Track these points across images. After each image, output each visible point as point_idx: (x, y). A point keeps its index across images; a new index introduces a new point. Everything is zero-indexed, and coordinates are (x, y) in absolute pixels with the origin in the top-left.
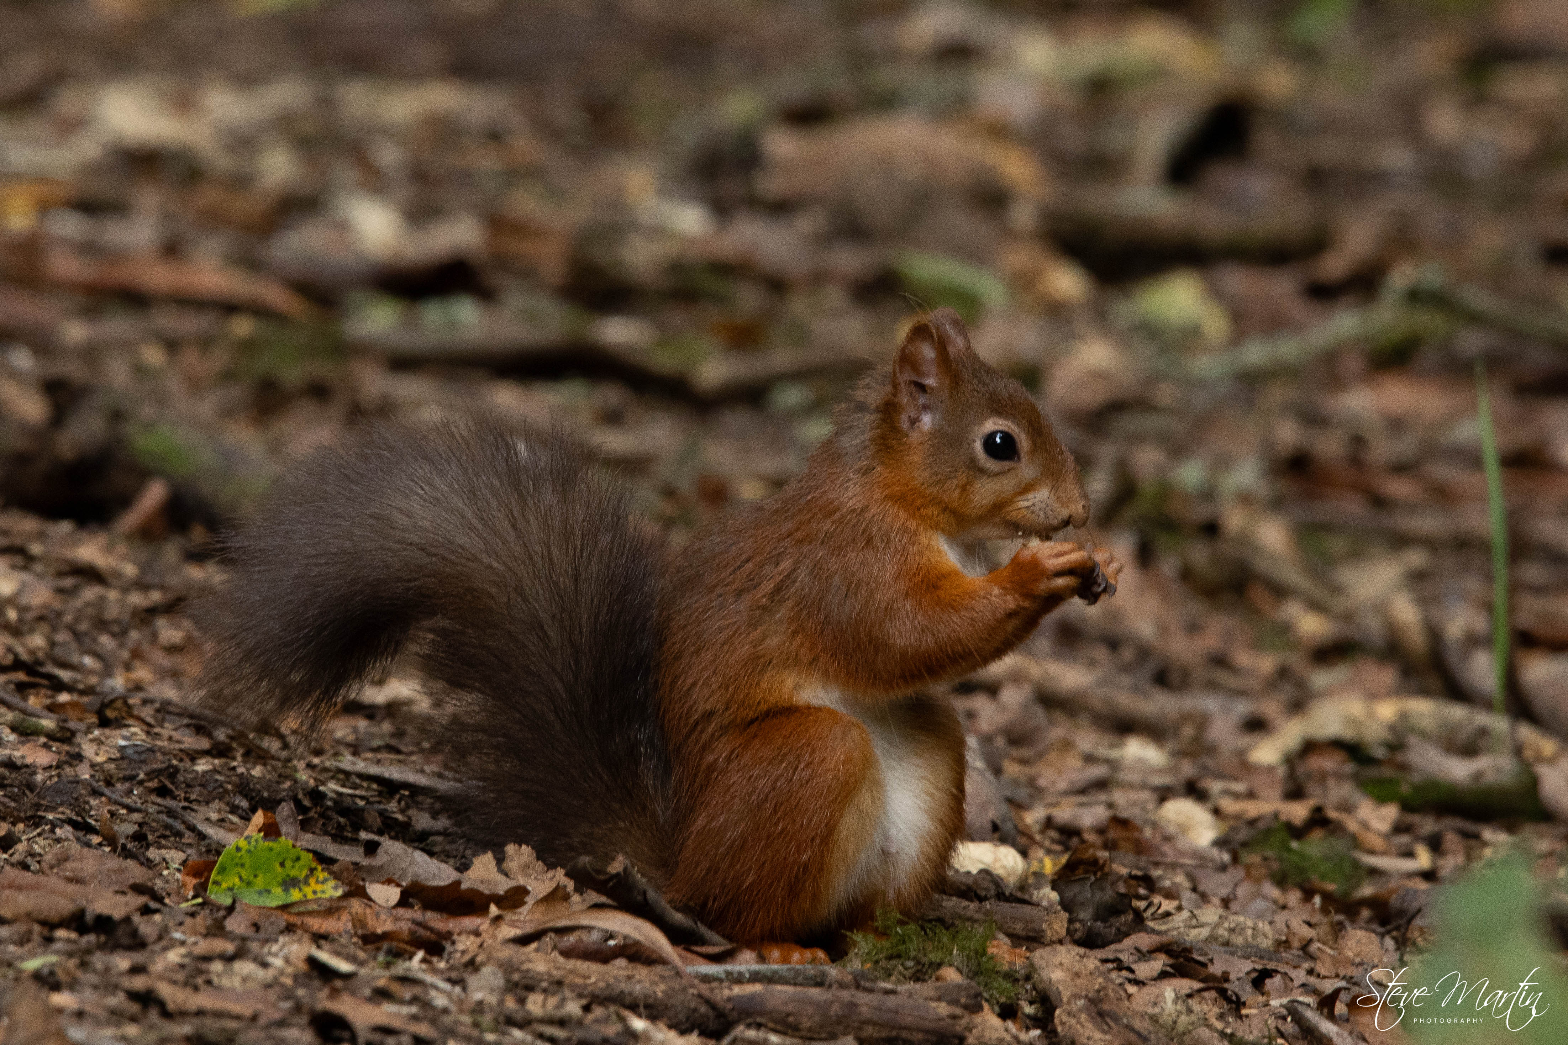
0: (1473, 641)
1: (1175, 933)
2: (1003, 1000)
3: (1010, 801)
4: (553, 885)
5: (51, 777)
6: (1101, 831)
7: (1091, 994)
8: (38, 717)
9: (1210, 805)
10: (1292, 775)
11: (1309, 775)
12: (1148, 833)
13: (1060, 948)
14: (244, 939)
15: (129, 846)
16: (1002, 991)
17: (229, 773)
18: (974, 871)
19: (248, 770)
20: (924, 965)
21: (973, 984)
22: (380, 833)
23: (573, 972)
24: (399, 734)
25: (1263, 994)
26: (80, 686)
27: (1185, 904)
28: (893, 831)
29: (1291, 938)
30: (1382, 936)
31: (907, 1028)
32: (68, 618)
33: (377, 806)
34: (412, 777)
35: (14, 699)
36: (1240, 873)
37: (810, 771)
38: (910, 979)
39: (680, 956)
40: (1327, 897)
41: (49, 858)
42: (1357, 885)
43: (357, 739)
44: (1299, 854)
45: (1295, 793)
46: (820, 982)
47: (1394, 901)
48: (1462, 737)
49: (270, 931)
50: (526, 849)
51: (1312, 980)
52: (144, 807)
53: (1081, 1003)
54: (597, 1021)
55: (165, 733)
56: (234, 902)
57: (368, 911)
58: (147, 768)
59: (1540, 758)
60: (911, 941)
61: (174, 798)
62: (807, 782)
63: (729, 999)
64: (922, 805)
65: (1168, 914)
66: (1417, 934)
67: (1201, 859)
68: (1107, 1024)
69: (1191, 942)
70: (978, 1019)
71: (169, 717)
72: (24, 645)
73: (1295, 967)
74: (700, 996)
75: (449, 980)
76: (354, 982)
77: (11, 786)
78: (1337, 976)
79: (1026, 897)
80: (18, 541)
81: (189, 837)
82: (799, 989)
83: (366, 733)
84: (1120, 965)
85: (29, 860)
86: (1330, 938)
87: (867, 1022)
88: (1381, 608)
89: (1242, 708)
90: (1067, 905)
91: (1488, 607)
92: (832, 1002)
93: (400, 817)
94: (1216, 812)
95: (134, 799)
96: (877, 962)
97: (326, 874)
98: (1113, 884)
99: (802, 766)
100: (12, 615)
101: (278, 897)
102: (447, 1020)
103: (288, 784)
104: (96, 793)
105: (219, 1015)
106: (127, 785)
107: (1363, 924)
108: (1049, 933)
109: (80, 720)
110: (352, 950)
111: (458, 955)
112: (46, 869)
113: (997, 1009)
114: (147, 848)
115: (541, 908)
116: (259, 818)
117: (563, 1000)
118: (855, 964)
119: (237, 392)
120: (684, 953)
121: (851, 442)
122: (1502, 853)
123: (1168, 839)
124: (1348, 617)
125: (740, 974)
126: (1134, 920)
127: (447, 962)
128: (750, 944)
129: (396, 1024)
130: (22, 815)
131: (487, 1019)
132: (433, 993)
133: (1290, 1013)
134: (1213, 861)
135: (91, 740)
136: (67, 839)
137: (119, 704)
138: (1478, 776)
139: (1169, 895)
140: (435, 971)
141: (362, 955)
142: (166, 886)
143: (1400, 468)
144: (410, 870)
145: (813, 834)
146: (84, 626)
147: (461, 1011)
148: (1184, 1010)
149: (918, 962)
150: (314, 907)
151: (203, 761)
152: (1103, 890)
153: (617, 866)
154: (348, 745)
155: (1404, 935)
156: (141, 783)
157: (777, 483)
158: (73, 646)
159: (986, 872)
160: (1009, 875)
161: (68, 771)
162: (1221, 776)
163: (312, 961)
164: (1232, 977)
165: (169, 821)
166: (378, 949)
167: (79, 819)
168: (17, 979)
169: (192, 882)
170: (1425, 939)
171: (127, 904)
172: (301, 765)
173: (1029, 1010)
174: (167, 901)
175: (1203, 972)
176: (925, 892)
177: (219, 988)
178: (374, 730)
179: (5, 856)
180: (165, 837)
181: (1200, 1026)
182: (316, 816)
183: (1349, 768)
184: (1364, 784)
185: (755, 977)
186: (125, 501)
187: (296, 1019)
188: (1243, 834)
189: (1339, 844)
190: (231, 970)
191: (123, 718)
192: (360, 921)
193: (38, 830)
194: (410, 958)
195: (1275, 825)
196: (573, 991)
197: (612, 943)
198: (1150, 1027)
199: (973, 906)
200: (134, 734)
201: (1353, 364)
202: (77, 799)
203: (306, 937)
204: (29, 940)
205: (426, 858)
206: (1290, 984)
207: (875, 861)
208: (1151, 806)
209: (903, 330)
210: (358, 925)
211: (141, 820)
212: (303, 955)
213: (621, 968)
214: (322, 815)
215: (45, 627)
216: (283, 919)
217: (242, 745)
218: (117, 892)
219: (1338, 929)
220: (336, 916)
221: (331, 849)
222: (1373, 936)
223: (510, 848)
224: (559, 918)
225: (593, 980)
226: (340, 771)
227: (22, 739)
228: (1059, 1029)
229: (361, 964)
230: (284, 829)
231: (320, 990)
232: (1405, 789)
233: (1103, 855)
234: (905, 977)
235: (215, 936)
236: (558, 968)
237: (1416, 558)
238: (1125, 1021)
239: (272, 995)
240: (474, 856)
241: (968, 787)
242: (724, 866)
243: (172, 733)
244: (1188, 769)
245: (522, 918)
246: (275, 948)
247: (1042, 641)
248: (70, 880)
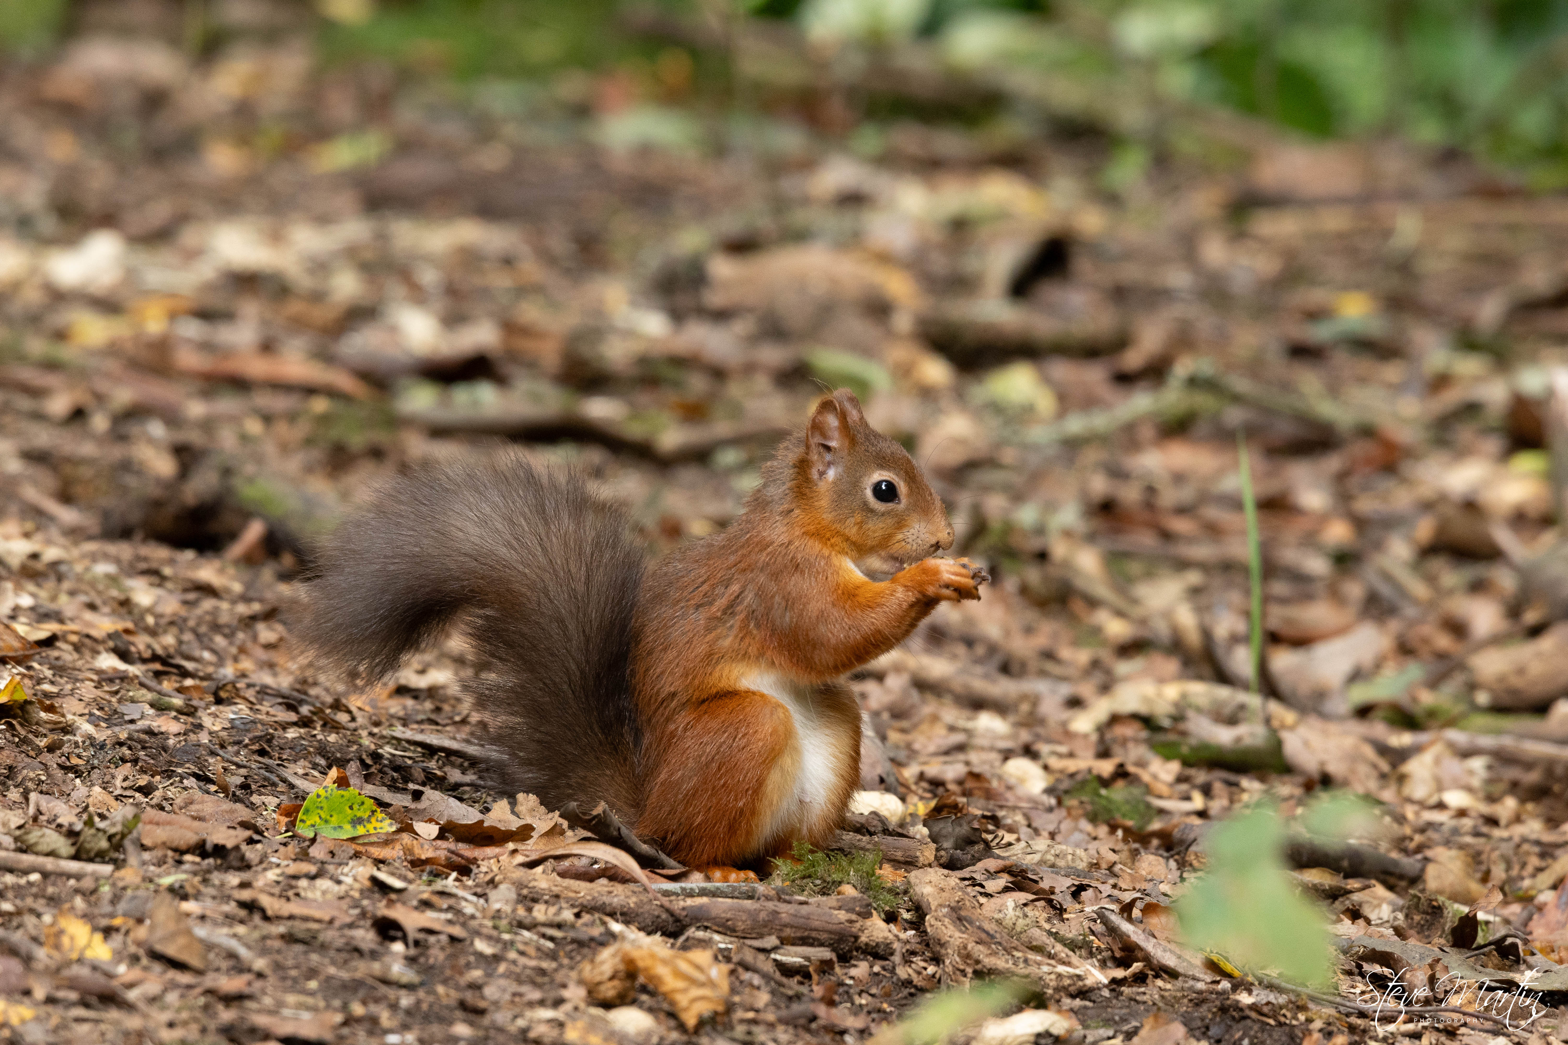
0: (1235, 639)
1: (1015, 858)
2: (887, 908)
3: (893, 760)
4: (552, 824)
5: (180, 742)
6: (960, 782)
7: (953, 904)
8: (170, 696)
9: (1041, 762)
10: (1102, 740)
11: (1114, 740)
12: (995, 784)
13: (929, 869)
14: (323, 863)
15: (238, 793)
16: (887, 902)
17: (310, 739)
18: (866, 813)
19: (325, 736)
20: (828, 883)
21: (865, 897)
22: (424, 784)
23: (566, 888)
24: (438, 710)
25: (1079, 903)
26: (201, 674)
27: (1022, 836)
28: (808, 786)
29: (1101, 862)
30: (1167, 859)
31: (816, 930)
32: (191, 623)
33: (421, 764)
34: (447, 743)
35: (152, 683)
36: (1063, 813)
37: (745, 740)
38: (818, 893)
39: (647, 876)
40: (1127, 831)
41: (179, 801)
42: (1149, 821)
43: (406, 714)
44: (1107, 799)
45: (1104, 753)
46: (751, 896)
47: (1177, 834)
48: (1227, 711)
49: (342, 857)
50: (532, 797)
51: (1116, 892)
52: (248, 764)
53: (945, 910)
54: (586, 925)
55: (264, 709)
56: (316, 835)
57: (415, 842)
58: (251, 735)
59: (1283, 726)
60: (819, 865)
61: (271, 758)
62: (743, 748)
63: (684, 909)
64: (830, 765)
65: (1010, 844)
66: (1193, 857)
67: (1035, 804)
68: (964, 926)
69: (1027, 865)
70: (868, 923)
71: (266, 697)
72: (159, 643)
73: (1103, 883)
74: (662, 906)
75: (475, 894)
76: (405, 894)
77: (151, 748)
78: (1134, 889)
79: (905, 832)
80: (154, 565)
81: (282, 787)
82: (735, 901)
83: (413, 710)
84: (974, 883)
85: (164, 803)
86: (1129, 861)
87: (786, 926)
88: (1167, 615)
89: (1065, 690)
90: (934, 838)
91: (1247, 614)
92: (761, 910)
93: (438, 773)
94: (1046, 768)
95: (241, 759)
96: (793, 881)
97: (383, 815)
98: (969, 822)
99: (740, 736)
100: (150, 620)
101: (348, 831)
102: (474, 923)
103: (355, 747)
104: (213, 753)
105: (306, 919)
106: (236, 748)
107: (1153, 851)
108: (921, 859)
109: (201, 699)
110: (403, 871)
111: (482, 875)
112: (177, 811)
113: (883, 916)
114: (251, 795)
115: (544, 840)
116: (334, 773)
117: (561, 908)
118: (777, 882)
119: (316, 454)
120: (650, 874)
121: (775, 491)
122: (1256, 797)
123: (1009, 788)
124: (1143, 622)
125: (691, 889)
126: (984, 849)
127: (474, 881)
128: (699, 868)
129: (436, 926)
130: (159, 769)
131: (503, 923)
132: (464, 904)
133: (1099, 917)
134: (1043, 804)
135: (209, 714)
136: (192, 788)
137: (229, 687)
138: (1238, 740)
139: (1011, 830)
140: (465, 887)
141: (411, 875)
142: (265, 823)
143: (1182, 511)
144: (446, 813)
145: (747, 787)
146: (203, 629)
147: (484, 917)
148: (1021, 915)
149: (825, 881)
150: (374, 839)
151: (291, 730)
152: (961, 825)
153: (600, 808)
154: (399, 718)
155: (1183, 858)
156: (246, 746)
157: (722, 524)
158: (195, 644)
159: (874, 813)
160: (892, 816)
161: (192, 737)
162: (1049, 741)
163: (374, 880)
164: (1057, 890)
165: (267, 774)
166: (423, 871)
167: (201, 773)
168: (156, 891)
169: (284, 820)
170: (1199, 861)
171: (236, 836)
172: (364, 733)
173: (906, 916)
174: (266, 834)
175: (1036, 887)
176: (831, 830)
177: (305, 899)
178: (419, 707)
179: (147, 800)
180: (264, 786)
181: (1033, 927)
182: (376, 771)
183: (1144, 734)
184: (1153, 746)
185: (703, 893)
186: (233, 536)
187: (362, 923)
188: (1066, 784)
189: (1136, 791)
190: (314, 886)
191: (233, 698)
192: (409, 849)
193: (171, 781)
194: (446, 878)
195: (1089, 777)
196: (567, 902)
197: (596, 866)
198: (996, 928)
199: (866, 838)
200: (241, 710)
201: (1147, 432)
202: (199, 758)
203: (369, 861)
204: (165, 863)
205: (458, 803)
206: (1099, 895)
207: (794, 808)
208: (997, 763)
209: (813, 407)
210: (408, 852)
211: (246, 774)
212: (367, 875)
213: (603, 885)
214: (380, 771)
215: (174, 630)
216: (352, 848)
217: (321, 719)
218: (229, 827)
219: (1135, 854)
220: (391, 846)
221: (387, 796)
222: (1160, 859)
223: (521, 796)
224: (557, 848)
225: (582, 894)
226: (394, 738)
227: (159, 713)
228: (929, 930)
229: (410, 882)
230: (352, 781)
231: (380, 901)
232: (1185, 750)
233: (962, 800)
234: (814, 892)
235: (302, 860)
236: (556, 886)
237: (1194, 578)
238: (978, 924)
239: (344, 904)
240: (494, 801)
241: (863, 751)
242: (681, 808)
243: (269, 709)
244: (1025, 736)
245: (529, 848)
246: (346, 870)
247: (916, 641)
248: (194, 818)
